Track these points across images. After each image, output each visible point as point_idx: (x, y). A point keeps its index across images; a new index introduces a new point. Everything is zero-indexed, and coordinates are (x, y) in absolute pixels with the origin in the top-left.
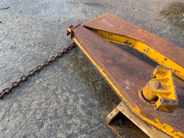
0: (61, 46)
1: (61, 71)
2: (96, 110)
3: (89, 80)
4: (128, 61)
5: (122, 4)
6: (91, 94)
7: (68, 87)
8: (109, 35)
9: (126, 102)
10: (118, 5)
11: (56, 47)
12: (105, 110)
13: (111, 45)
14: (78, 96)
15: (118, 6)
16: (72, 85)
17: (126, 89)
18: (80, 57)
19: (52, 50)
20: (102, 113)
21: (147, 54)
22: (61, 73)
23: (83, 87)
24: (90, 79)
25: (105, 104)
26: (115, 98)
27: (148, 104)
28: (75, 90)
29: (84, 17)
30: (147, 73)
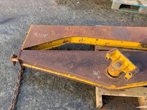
0: (12, 77)
1: (33, 99)
2: (84, 106)
3: (60, 88)
4: (81, 57)
5: (29, 10)
6: (71, 97)
7: (50, 107)
8: (49, 44)
9: (102, 86)
10: (26, 12)
11: (8, 80)
12: (89, 100)
13: (61, 52)
14: (64, 107)
15: (28, 13)
16: (52, 103)
17: (99, 79)
18: (37, 74)
19: (6, 86)
20: (90, 105)
21: (83, 42)
22: (34, 100)
23: (61, 97)
24: (60, 86)
25: (85, 96)
26: (87, 87)
27: (117, 79)
28: (58, 104)
29: (8, 37)
30: (99, 57)
